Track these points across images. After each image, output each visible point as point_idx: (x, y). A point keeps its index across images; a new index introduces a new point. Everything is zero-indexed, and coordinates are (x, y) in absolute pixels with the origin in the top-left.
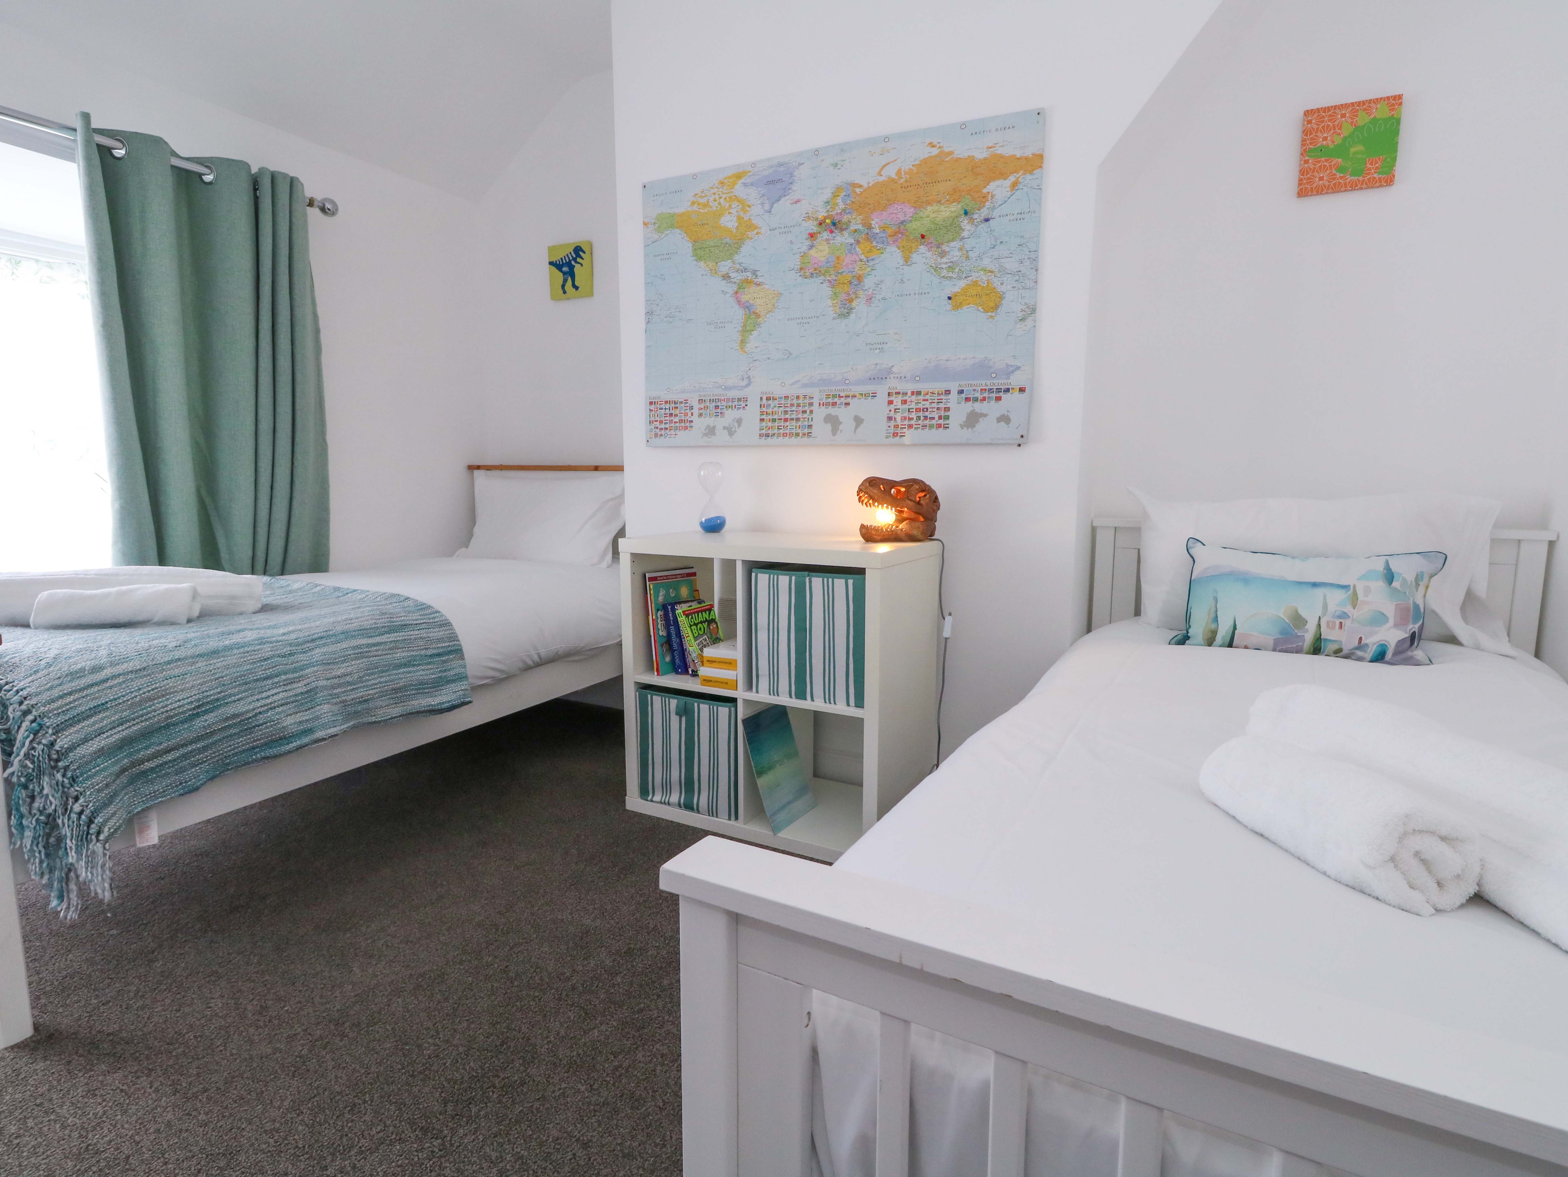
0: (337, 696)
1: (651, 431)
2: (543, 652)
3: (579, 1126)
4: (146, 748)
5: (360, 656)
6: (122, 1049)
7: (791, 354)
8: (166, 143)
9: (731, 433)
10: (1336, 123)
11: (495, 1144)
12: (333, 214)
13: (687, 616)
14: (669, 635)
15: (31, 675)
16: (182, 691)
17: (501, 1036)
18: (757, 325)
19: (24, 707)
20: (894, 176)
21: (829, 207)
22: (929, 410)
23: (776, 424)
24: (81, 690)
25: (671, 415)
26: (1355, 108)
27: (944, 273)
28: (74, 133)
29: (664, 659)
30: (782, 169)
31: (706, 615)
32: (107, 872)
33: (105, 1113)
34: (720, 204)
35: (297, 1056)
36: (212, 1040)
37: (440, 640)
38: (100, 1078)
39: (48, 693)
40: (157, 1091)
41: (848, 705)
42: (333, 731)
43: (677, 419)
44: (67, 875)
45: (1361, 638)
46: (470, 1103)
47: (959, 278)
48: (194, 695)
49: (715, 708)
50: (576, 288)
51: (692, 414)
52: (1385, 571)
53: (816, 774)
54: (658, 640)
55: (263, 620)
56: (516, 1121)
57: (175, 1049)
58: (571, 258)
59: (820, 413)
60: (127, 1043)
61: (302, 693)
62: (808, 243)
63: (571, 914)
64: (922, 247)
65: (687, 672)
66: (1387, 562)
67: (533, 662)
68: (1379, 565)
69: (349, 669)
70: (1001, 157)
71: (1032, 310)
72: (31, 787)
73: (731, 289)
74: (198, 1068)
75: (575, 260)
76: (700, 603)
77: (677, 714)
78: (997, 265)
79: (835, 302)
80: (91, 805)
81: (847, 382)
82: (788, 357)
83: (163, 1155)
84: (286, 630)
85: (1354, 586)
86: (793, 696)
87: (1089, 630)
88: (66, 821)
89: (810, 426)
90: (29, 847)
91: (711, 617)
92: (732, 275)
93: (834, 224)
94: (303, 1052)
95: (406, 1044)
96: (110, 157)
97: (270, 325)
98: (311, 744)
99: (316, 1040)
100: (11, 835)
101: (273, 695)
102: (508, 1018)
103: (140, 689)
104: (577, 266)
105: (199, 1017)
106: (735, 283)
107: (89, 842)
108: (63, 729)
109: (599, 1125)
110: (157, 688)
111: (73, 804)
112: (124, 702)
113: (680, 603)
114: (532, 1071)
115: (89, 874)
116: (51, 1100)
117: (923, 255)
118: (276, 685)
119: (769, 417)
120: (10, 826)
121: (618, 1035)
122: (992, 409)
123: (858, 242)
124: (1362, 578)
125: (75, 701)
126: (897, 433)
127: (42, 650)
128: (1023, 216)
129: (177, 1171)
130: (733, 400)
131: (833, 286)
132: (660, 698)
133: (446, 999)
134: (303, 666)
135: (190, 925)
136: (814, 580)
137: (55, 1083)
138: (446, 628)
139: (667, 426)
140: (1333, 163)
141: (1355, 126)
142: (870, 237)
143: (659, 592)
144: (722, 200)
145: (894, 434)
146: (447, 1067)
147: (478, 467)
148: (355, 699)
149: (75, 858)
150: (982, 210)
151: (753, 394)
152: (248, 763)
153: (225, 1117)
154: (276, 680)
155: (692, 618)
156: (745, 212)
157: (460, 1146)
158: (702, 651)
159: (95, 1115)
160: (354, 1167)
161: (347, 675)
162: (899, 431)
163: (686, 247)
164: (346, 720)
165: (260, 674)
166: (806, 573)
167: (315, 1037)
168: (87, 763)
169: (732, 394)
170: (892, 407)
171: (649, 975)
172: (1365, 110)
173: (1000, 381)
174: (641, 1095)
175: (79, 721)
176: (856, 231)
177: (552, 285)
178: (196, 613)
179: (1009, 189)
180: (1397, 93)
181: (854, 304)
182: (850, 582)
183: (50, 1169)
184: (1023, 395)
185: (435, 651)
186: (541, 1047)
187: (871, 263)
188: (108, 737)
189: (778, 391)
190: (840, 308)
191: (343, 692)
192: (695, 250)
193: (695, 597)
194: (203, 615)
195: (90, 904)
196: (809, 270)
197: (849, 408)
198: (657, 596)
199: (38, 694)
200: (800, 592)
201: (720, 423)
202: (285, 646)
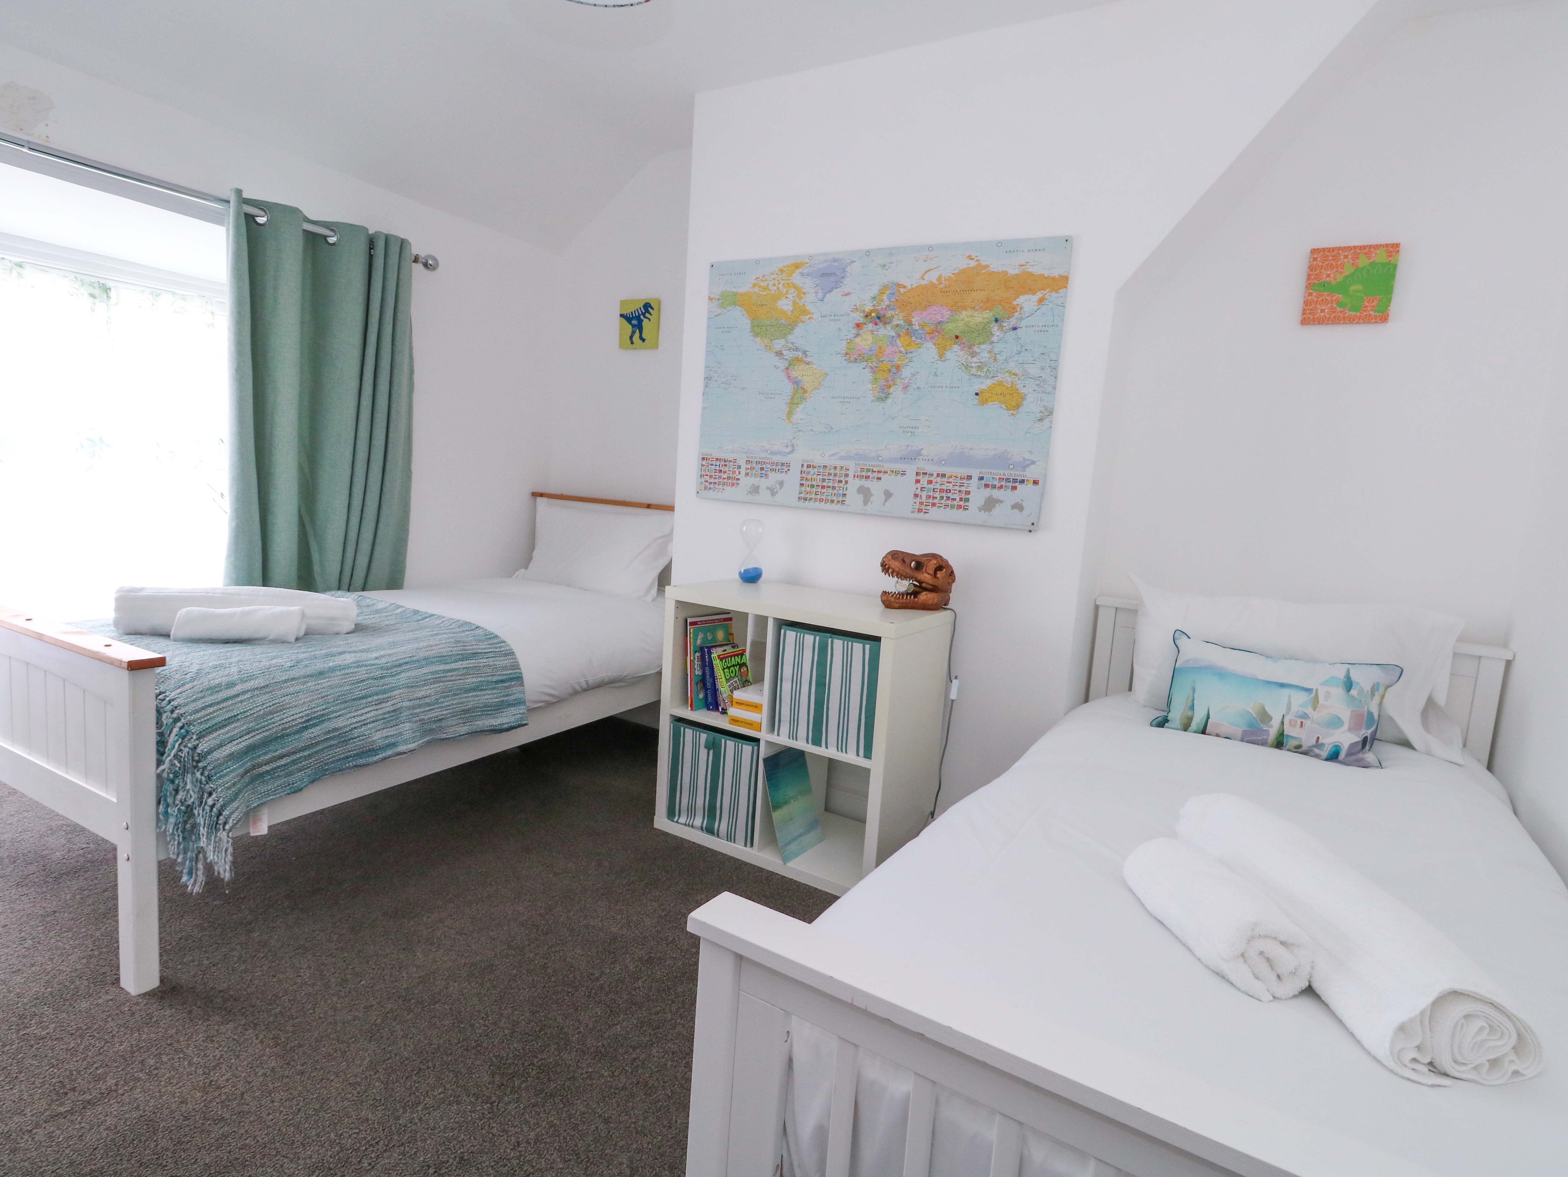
0: (417, 715)
1: (701, 483)
2: (591, 680)
3: (601, 1104)
4: (265, 754)
5: (436, 681)
6: (231, 1005)
7: (832, 429)
8: (301, 211)
9: (773, 493)
10: (1339, 263)
11: (533, 1113)
12: (434, 269)
13: (721, 659)
14: (704, 674)
15: (179, 688)
16: (296, 706)
17: (540, 1024)
18: (803, 399)
19: (175, 715)
20: (935, 281)
21: (875, 302)
22: (952, 491)
23: (814, 490)
24: (218, 703)
25: (720, 471)
26: (1356, 251)
27: (974, 371)
28: (226, 204)
29: (698, 695)
30: (836, 264)
31: (738, 659)
32: (229, 856)
33: (221, 1056)
34: (778, 288)
35: (372, 1025)
36: (303, 1003)
37: (504, 668)
38: (216, 1027)
39: (194, 704)
40: (262, 1042)
41: (858, 755)
42: (412, 746)
43: (725, 476)
44: (197, 856)
45: (1318, 738)
46: (514, 1077)
47: (987, 377)
48: (305, 711)
49: (740, 745)
50: (643, 340)
51: (739, 473)
52: (1345, 680)
53: (827, 809)
54: (694, 679)
55: (359, 642)
56: (551, 1095)
57: (274, 1009)
58: (640, 313)
59: (854, 484)
60: (235, 1000)
61: (389, 712)
62: (854, 331)
63: (601, 921)
64: (956, 346)
65: (717, 709)
66: (1348, 671)
67: (581, 688)
68: (1340, 672)
69: (427, 693)
70: (1031, 275)
71: (1049, 412)
72: (177, 782)
73: (783, 364)
74: (293, 1026)
75: (644, 314)
76: (733, 647)
77: (706, 747)
78: (1021, 370)
79: (875, 386)
80: (221, 800)
81: (880, 459)
82: (829, 431)
83: (270, 1094)
84: (378, 655)
85: (1317, 690)
86: (810, 742)
87: (1086, 700)
88: (201, 812)
89: (844, 495)
90: (171, 831)
91: (742, 661)
92: (785, 352)
93: (879, 318)
94: (377, 1021)
95: (462, 1023)
96: (255, 224)
97: (373, 368)
98: (394, 756)
99: (388, 1013)
100: (158, 820)
101: (366, 713)
102: (545, 1009)
103: (263, 704)
104: (646, 321)
105: (291, 983)
106: (787, 360)
107: (217, 830)
108: (204, 736)
109: (618, 1106)
110: (276, 704)
111: (208, 798)
112: (251, 714)
113: (715, 646)
114: (565, 1055)
115: (216, 857)
116: (178, 1041)
117: (956, 354)
118: (370, 704)
119: (808, 483)
120: (158, 813)
121: (637, 1032)
122: (1007, 496)
123: (899, 336)
124: (1325, 683)
125: (214, 712)
126: (922, 510)
127: (187, 664)
128: (1047, 328)
129: (282, 1109)
130: (777, 464)
131: (874, 372)
132: (691, 731)
133: (494, 987)
134: (391, 688)
135: (279, 902)
136: (835, 641)
137: (181, 1028)
138: (509, 657)
139: (716, 481)
140: (1334, 298)
141: (1356, 266)
142: (910, 333)
143: (698, 636)
144: (780, 286)
145: (919, 510)
146: (495, 1045)
147: (541, 495)
148: (432, 718)
149: (205, 843)
150: (1011, 319)
151: (796, 460)
152: (341, 770)
153: (316, 1069)
154: (370, 699)
155: (725, 661)
156: (800, 298)
157: (505, 1111)
158: (732, 692)
159: (214, 1056)
160: (420, 1119)
161: (427, 697)
162: (923, 507)
163: (745, 323)
164: (422, 737)
165: (358, 694)
166: (829, 635)
167: (387, 1010)
168: (220, 765)
169: (775, 459)
170: (919, 486)
171: (666, 982)
172: (1365, 253)
173: (1017, 473)
174: (653, 1084)
175: (216, 730)
176: (897, 325)
177: (621, 335)
178: (302, 633)
179: (1036, 304)
180: (1395, 242)
181: (891, 390)
182: (867, 647)
183: (183, 1097)
184: (1035, 487)
185: (500, 678)
186: (573, 1036)
187: (909, 355)
188: (237, 744)
189: (818, 460)
190: (879, 392)
191: (422, 712)
192: (753, 326)
193: (730, 641)
194: (308, 636)
195: (213, 881)
196: (853, 356)
197: (880, 482)
198: (696, 640)
199: (185, 705)
200: (823, 651)
201: (764, 483)
202: (377, 669)
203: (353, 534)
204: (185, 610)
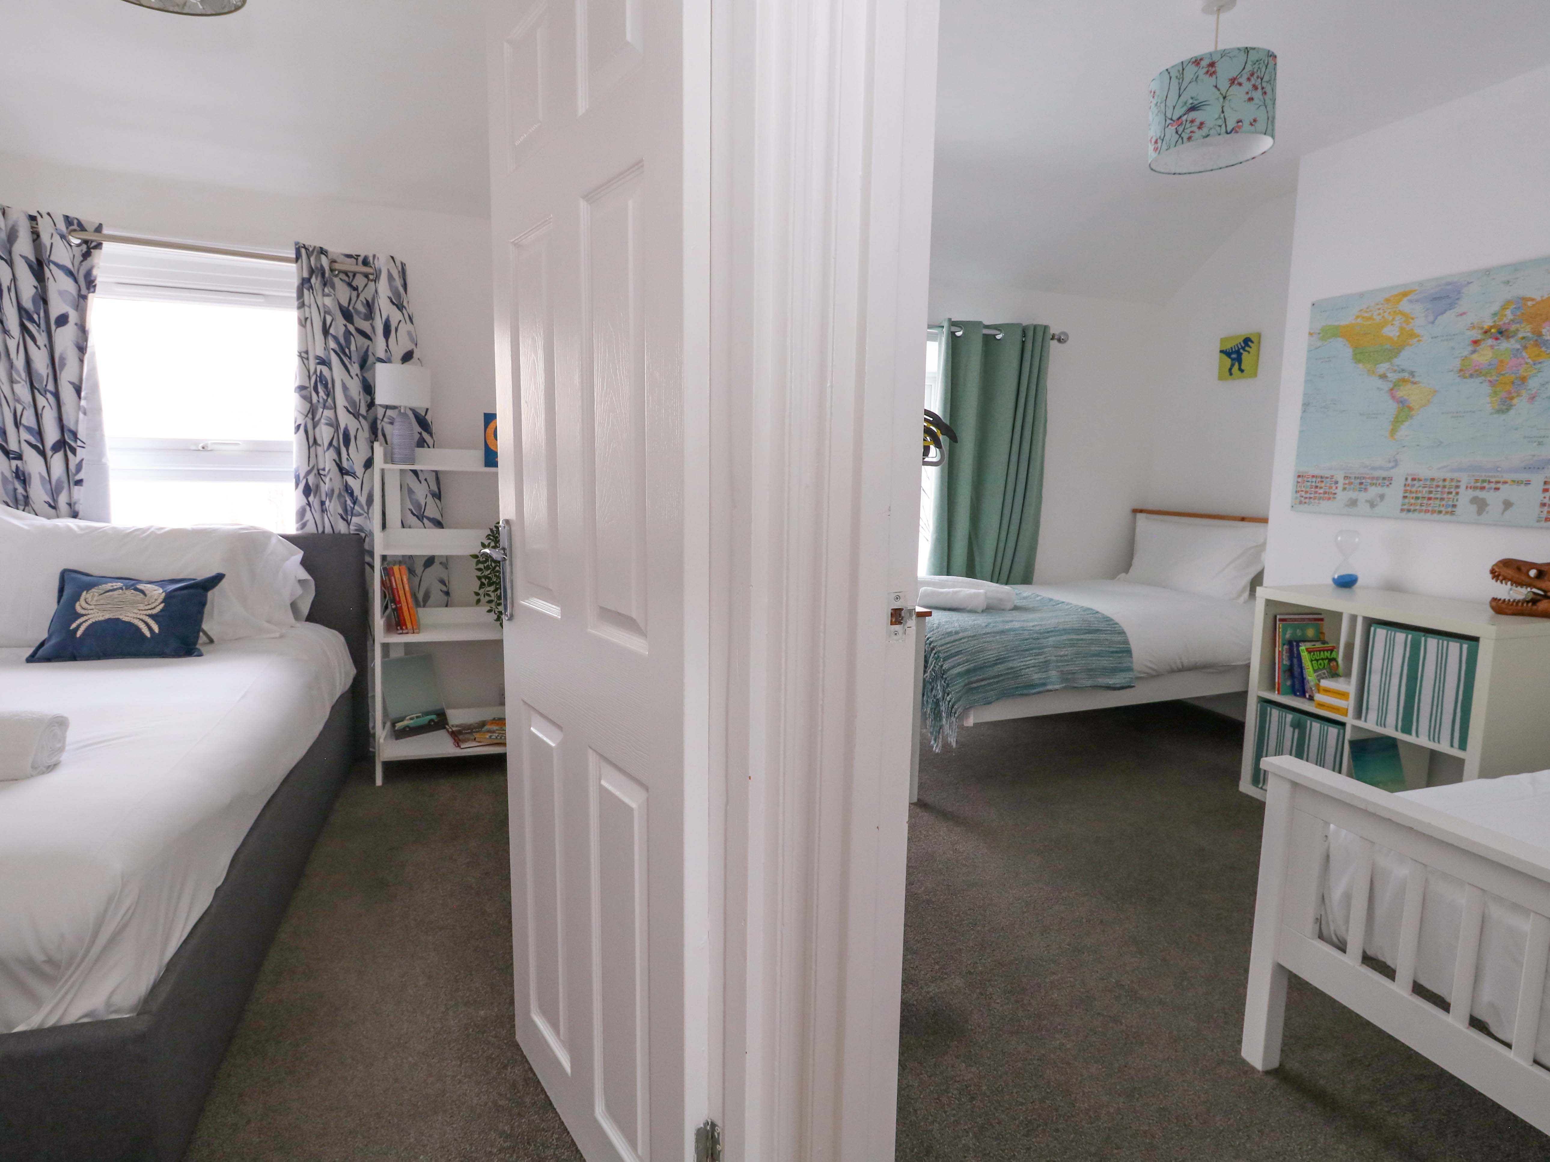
0: (1059, 667)
1: (1296, 498)
2: (1186, 662)
4: (975, 676)
5: (1072, 645)
6: (957, 819)
7: (1442, 443)
8: (981, 322)
9: (1373, 505)
12: (1065, 342)
13: (1310, 653)
14: (1292, 665)
16: (991, 650)
18: (1409, 417)
19: (931, 646)
21: (1496, 318)
23: (1419, 501)
25: (1317, 487)
28: (943, 328)
29: (1285, 683)
30: (1449, 287)
31: (1327, 654)
32: (956, 733)
34: (1383, 317)
37: (1119, 643)
38: (952, 827)
40: (977, 840)
41: (1452, 746)
42: (1057, 687)
43: (1321, 491)
44: (939, 730)
48: (996, 653)
49: (1326, 727)
50: (1242, 371)
51: (1337, 488)
54: (1281, 668)
55: (1019, 615)
58: (1240, 347)
59: (1465, 496)
60: (958, 817)
61: (1042, 662)
62: (1470, 348)
65: (1304, 696)
67: (1178, 668)
69: (1066, 653)
72: (933, 684)
73: (1386, 386)
75: (1243, 348)
76: (1325, 644)
77: (1292, 726)
79: (1494, 399)
80: (953, 699)
81: (1499, 469)
82: (1439, 445)
84: (1033, 624)
86: (1400, 730)
88: (943, 704)
89: (1454, 506)
90: (928, 712)
91: (1332, 656)
92: (1389, 375)
93: (1500, 333)
96: (957, 337)
98: (1045, 692)
100: (923, 704)
101: (1029, 660)
103: (974, 646)
104: (1245, 354)
106: (1391, 381)
107: (951, 716)
108: (946, 660)
110: (980, 647)
111: (947, 697)
112: (968, 651)
113: (1304, 641)
115: (949, 732)
116: (934, 828)
118: (1031, 655)
119: (1412, 495)
120: (923, 701)
123: (1525, 348)
125: (950, 647)
130: (1377, 478)
131: (1493, 386)
132: (1278, 712)
134: (1043, 646)
136: (1429, 640)
137: (934, 822)
138: (1122, 635)
139: (1312, 496)
142: (1539, 343)
143: (1287, 631)
144: (1386, 314)
145: (1546, 518)
147: (1141, 511)
148: (1068, 671)
149: (944, 722)
151: (1399, 475)
152: (1014, 695)
154: (1031, 652)
155: (1314, 654)
156: (1408, 323)
158: (1319, 681)
161: (1066, 656)
163: (1348, 352)
164: (1062, 682)
165: (1024, 647)
166: (1422, 634)
168: (954, 678)
169: (1376, 474)
170: (1547, 494)
175: (952, 657)
176: (1523, 338)
177: (1220, 368)
178: (984, 607)
181: (1515, 401)
182: (1465, 646)
183: (944, 851)
185: (1114, 650)
187: (1538, 366)
188: (962, 667)
189: (1424, 472)
190: (1499, 405)
191: (1063, 665)
192: (1356, 354)
193: (1320, 638)
194: (990, 609)
195: (946, 746)
196: (1468, 371)
197: (1498, 493)
198: (1284, 633)
199: (936, 641)
200: (1415, 648)
201: (1362, 496)
202: (1034, 633)
203: (1002, 545)
204: (923, 588)
